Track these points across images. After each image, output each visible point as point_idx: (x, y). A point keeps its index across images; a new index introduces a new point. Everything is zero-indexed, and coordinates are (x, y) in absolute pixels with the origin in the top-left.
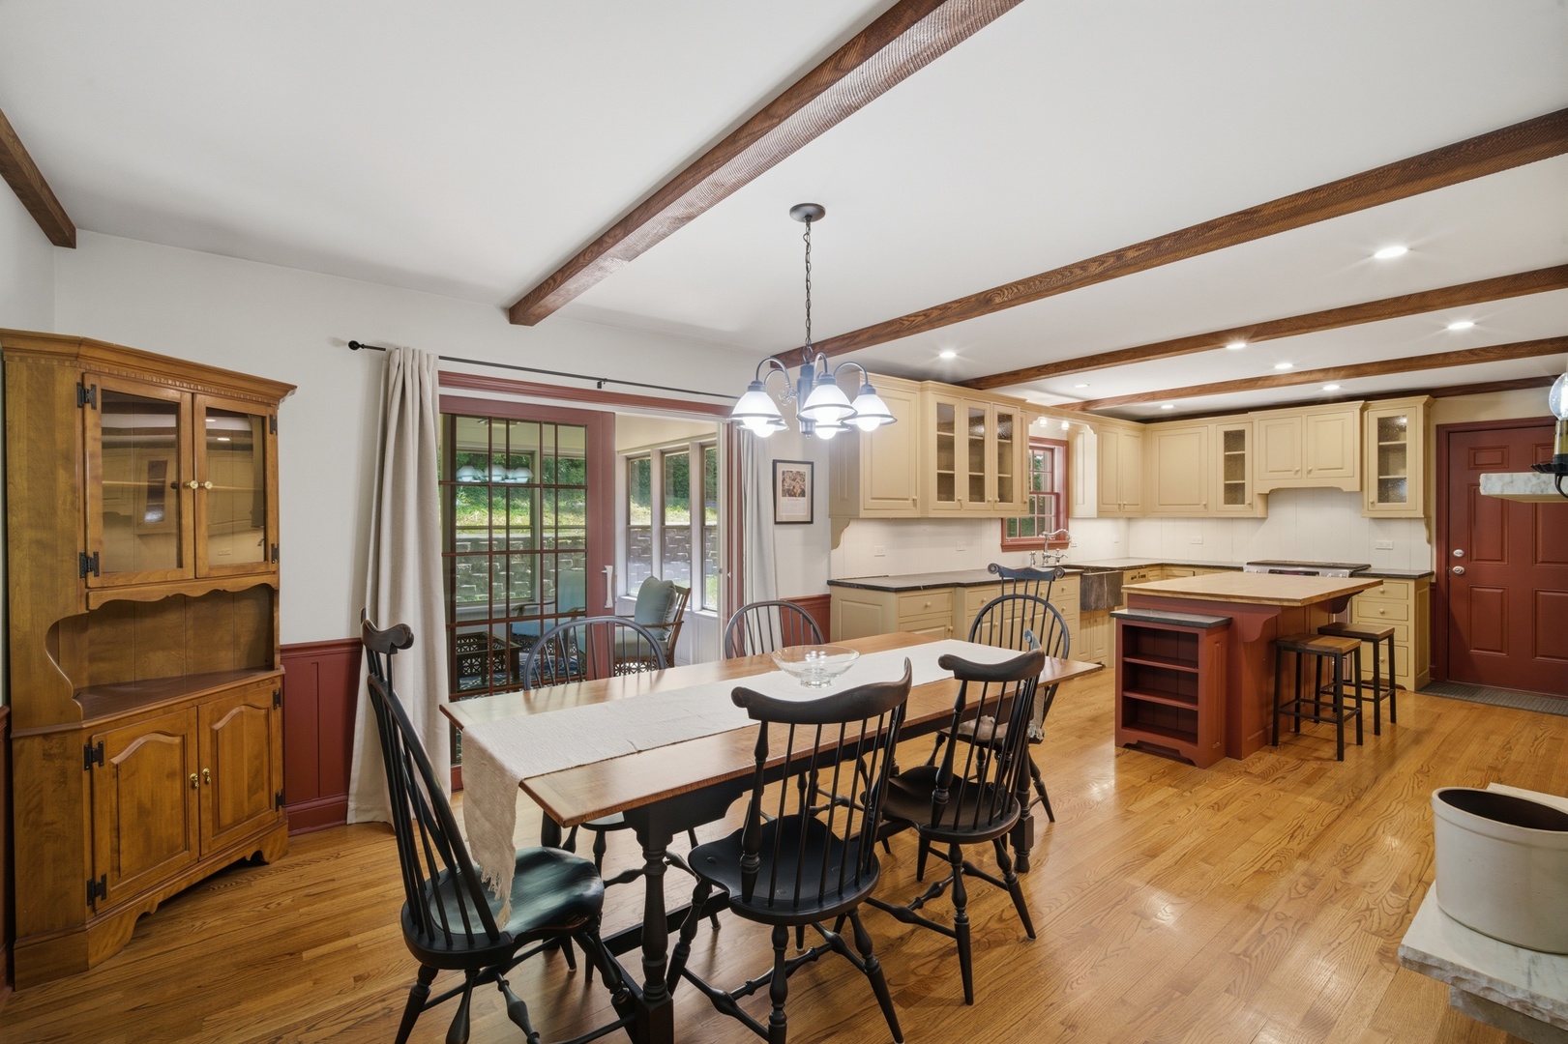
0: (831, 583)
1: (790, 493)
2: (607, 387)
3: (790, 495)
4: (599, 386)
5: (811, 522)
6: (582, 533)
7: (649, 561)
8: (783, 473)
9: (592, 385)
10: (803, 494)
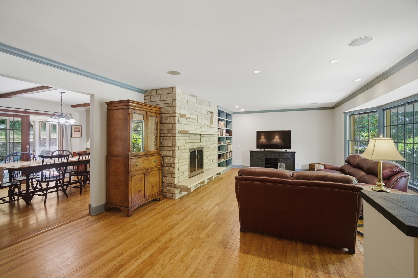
0: (86, 149)
1: (75, 131)
2: (26, 111)
3: (76, 132)
4: (25, 110)
5: (82, 137)
6: (20, 141)
7: (45, 146)
8: (74, 128)
9: (24, 110)
10: (79, 132)
